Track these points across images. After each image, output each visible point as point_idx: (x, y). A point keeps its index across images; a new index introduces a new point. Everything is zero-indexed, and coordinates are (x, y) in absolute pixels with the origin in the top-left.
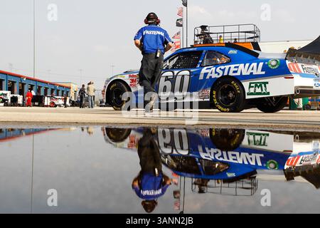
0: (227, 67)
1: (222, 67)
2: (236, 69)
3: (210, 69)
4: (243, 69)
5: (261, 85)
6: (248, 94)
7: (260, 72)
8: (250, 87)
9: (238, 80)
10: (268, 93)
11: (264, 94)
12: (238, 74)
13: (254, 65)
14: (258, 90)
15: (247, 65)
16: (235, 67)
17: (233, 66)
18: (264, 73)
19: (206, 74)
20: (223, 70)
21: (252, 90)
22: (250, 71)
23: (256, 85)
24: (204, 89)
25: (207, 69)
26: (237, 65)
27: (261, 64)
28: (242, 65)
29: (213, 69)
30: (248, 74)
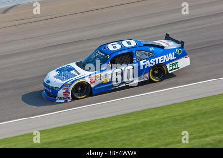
0: (157, 59)
1: (154, 60)
2: (162, 59)
3: (145, 62)
4: (166, 58)
5: (175, 64)
7: (174, 58)
8: (170, 66)
9: (164, 64)
10: (179, 67)
11: (177, 68)
12: (164, 61)
13: (170, 54)
14: (174, 67)
15: (167, 55)
17: (160, 58)
18: (176, 58)
19: (144, 66)
20: (155, 61)
21: (171, 68)
22: (169, 58)
23: (173, 65)
24: (145, 74)
25: (143, 62)
26: (162, 57)
27: (174, 53)
28: (164, 56)
29: (148, 61)
30: (168, 60)
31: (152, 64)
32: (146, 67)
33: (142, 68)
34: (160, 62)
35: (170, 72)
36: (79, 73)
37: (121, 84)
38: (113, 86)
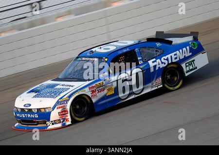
0: (169, 56)
1: (166, 58)
2: (176, 56)
3: (155, 61)
4: (179, 54)
5: (191, 63)
6: (186, 73)
7: (189, 54)
8: (186, 66)
10: (196, 68)
12: (178, 59)
13: (184, 49)
14: (191, 67)
15: (181, 50)
16: (175, 55)
17: (172, 54)
18: (191, 54)
19: (155, 67)
21: (188, 69)
22: (184, 54)
23: (189, 64)
24: (156, 78)
25: (153, 62)
26: (175, 53)
27: (188, 47)
28: (178, 52)
29: (158, 60)
30: (183, 57)
31: (165, 63)
32: (157, 69)
33: (152, 70)
34: (174, 61)
35: (187, 75)
37: (130, 95)
38: (119, 99)
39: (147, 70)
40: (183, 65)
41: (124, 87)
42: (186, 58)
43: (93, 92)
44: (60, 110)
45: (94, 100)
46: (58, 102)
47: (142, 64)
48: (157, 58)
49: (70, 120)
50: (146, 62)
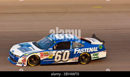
1: (84, 49)
2: (89, 50)
3: (78, 49)
5: (96, 55)
6: (92, 58)
8: (93, 56)
9: (89, 53)
10: (99, 57)
11: (97, 57)
12: (90, 51)
13: (95, 48)
14: (96, 56)
15: (92, 48)
16: (89, 49)
17: (88, 49)
19: (77, 52)
20: (84, 50)
21: (94, 57)
22: (93, 50)
23: (95, 55)
24: (76, 57)
25: (77, 50)
26: (89, 48)
27: (97, 48)
28: (91, 48)
29: (80, 50)
30: (93, 51)
31: (82, 52)
32: (78, 53)
33: (75, 53)
34: (87, 52)
35: (92, 59)
36: (34, 49)
37: (60, 61)
38: (54, 61)
39: (72, 52)
40: (92, 55)
41: (58, 57)
42: (94, 52)
43: (42, 55)
44: (23, 59)
45: (41, 59)
46: (23, 55)
47: (71, 49)
48: (79, 48)
49: (26, 64)
50: (73, 49)
